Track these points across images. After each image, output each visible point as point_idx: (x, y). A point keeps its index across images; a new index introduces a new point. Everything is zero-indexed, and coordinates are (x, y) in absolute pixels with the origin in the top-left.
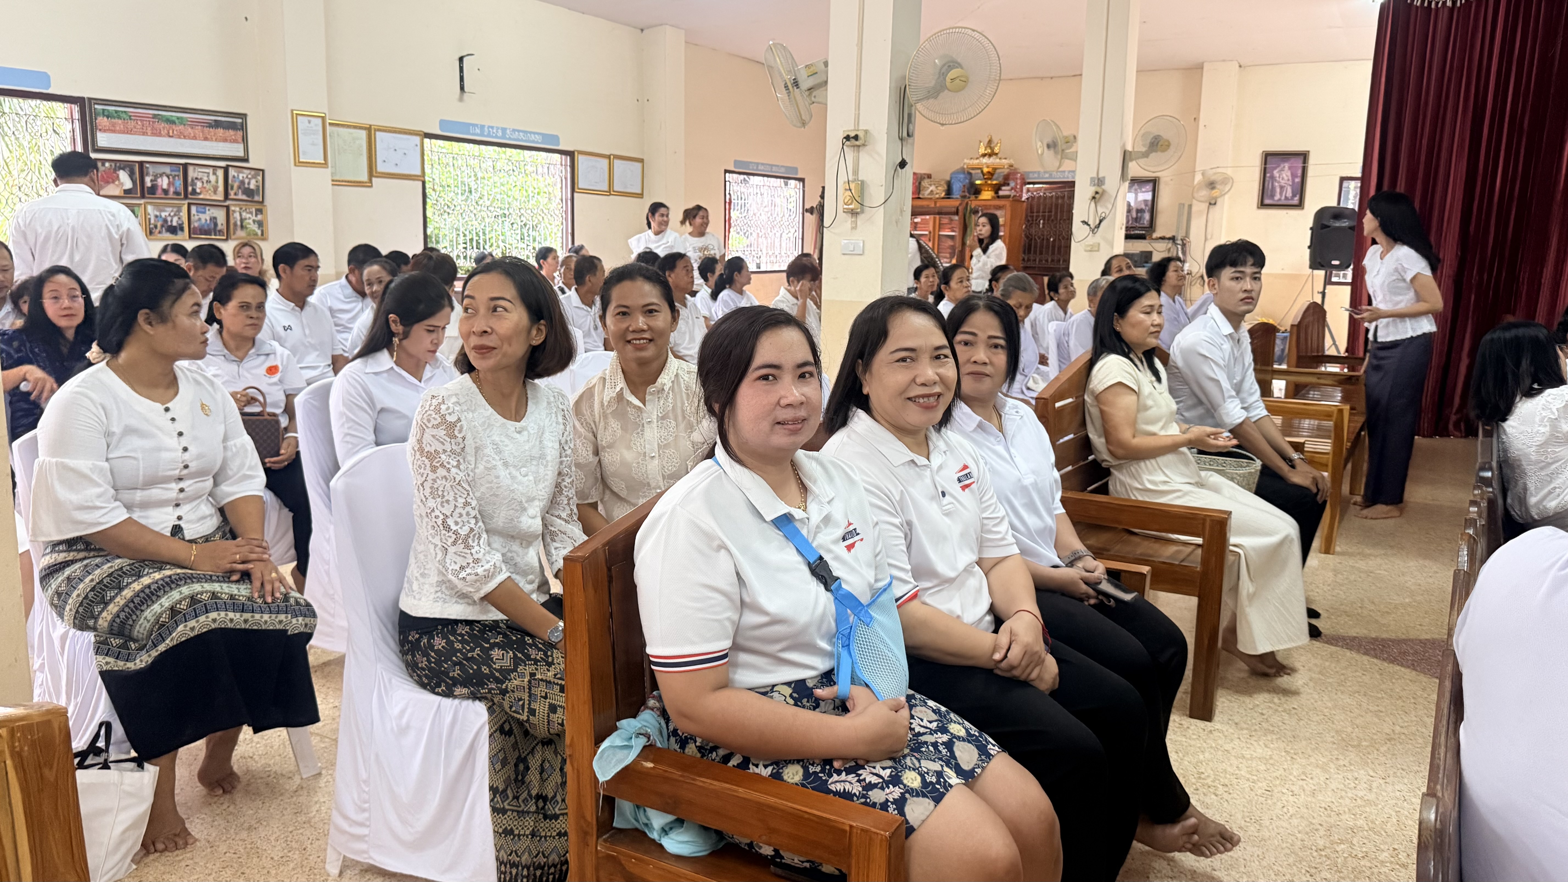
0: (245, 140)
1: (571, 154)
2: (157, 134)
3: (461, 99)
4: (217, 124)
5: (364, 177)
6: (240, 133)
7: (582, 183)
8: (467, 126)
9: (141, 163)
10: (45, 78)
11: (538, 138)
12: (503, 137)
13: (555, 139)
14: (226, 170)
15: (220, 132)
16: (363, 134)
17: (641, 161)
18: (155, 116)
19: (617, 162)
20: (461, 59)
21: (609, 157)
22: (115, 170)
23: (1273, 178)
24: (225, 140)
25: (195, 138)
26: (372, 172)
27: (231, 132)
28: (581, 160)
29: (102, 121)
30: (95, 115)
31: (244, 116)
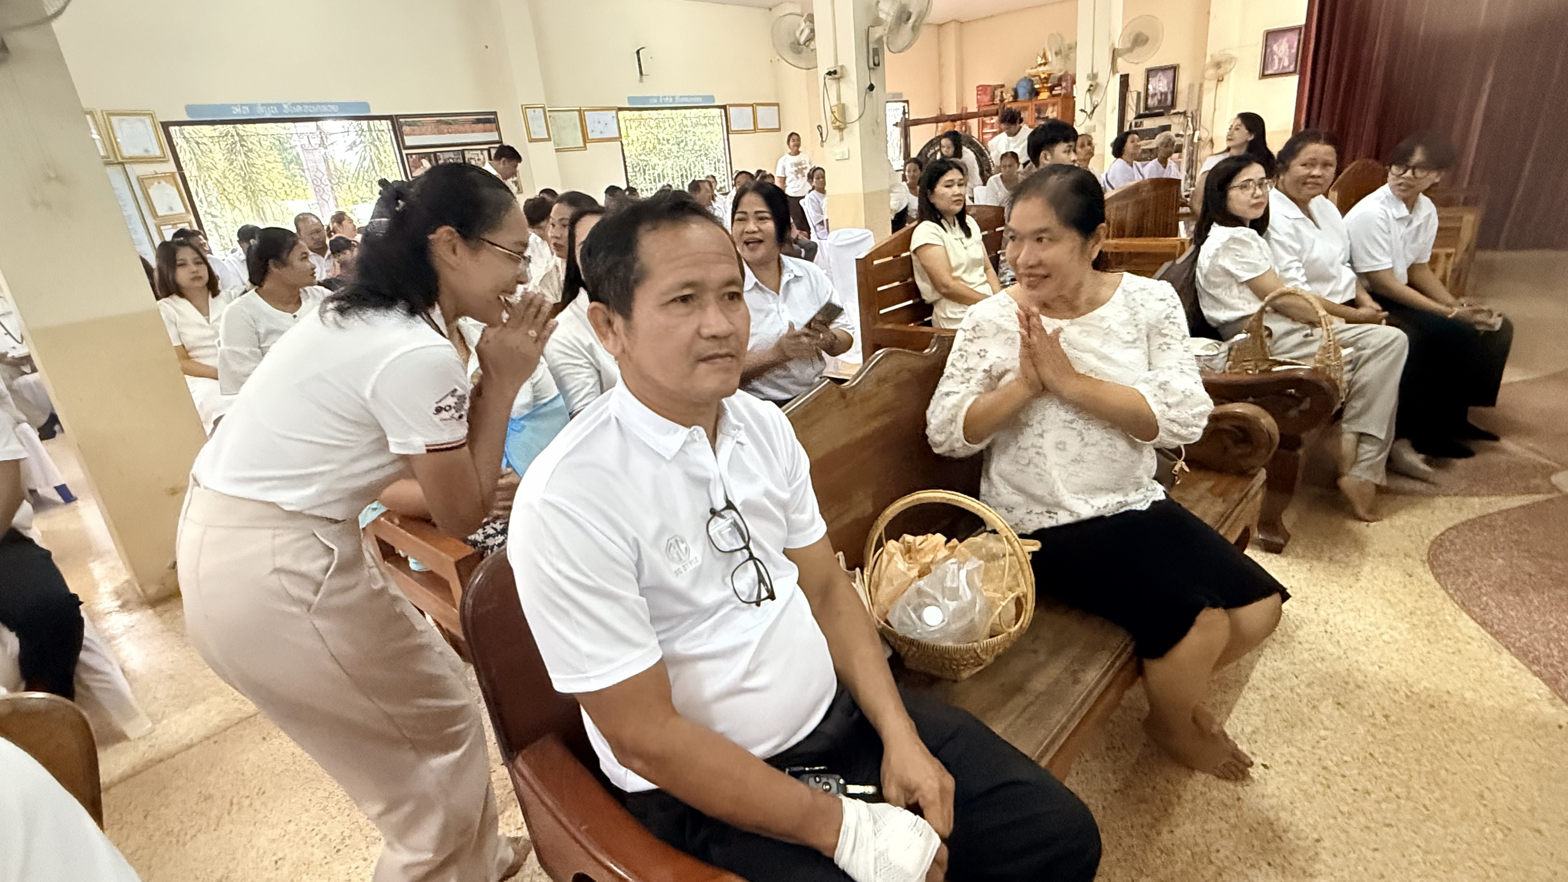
0: (498, 129)
1: (724, 107)
2: (441, 132)
3: (641, 81)
4: (479, 121)
5: (582, 145)
6: (494, 125)
7: (733, 127)
8: (647, 99)
9: (435, 153)
10: (366, 106)
11: (700, 99)
12: (674, 102)
13: (712, 98)
14: (489, 150)
15: (481, 126)
16: (577, 113)
17: (777, 105)
18: (438, 121)
19: (759, 108)
20: (638, 52)
21: (752, 105)
22: (419, 160)
23: (1272, 51)
24: (485, 131)
25: (466, 132)
26: (585, 139)
27: (488, 125)
28: (731, 110)
29: (406, 129)
30: (401, 126)
31: (495, 113)
